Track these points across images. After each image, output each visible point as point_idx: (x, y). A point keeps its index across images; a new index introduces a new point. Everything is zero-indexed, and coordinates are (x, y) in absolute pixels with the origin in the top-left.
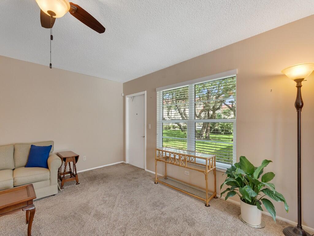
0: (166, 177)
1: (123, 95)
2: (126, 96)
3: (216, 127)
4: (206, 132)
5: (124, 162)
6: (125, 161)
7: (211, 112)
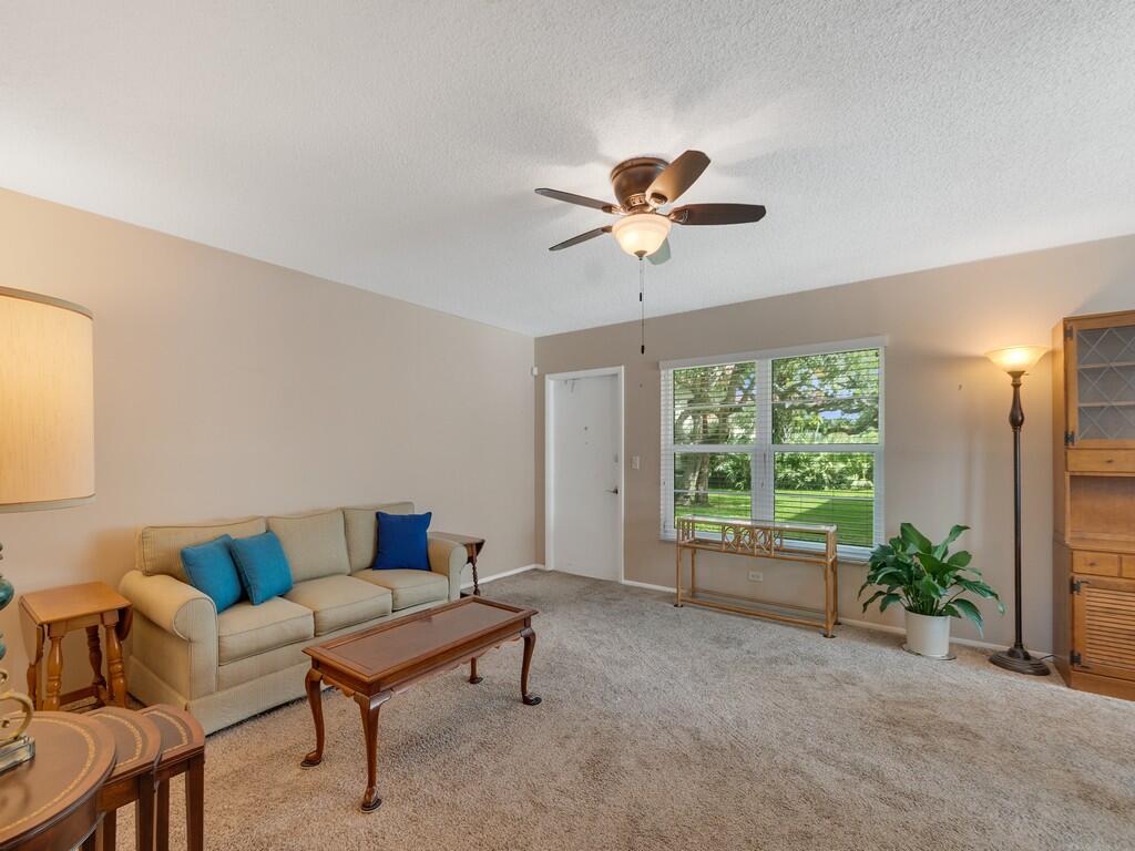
0: (694, 592)
1: (535, 372)
2: (547, 376)
3: (720, 468)
4: (698, 483)
5: (540, 567)
6: (544, 564)
7: (712, 419)
